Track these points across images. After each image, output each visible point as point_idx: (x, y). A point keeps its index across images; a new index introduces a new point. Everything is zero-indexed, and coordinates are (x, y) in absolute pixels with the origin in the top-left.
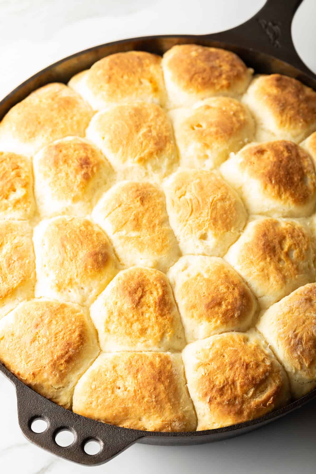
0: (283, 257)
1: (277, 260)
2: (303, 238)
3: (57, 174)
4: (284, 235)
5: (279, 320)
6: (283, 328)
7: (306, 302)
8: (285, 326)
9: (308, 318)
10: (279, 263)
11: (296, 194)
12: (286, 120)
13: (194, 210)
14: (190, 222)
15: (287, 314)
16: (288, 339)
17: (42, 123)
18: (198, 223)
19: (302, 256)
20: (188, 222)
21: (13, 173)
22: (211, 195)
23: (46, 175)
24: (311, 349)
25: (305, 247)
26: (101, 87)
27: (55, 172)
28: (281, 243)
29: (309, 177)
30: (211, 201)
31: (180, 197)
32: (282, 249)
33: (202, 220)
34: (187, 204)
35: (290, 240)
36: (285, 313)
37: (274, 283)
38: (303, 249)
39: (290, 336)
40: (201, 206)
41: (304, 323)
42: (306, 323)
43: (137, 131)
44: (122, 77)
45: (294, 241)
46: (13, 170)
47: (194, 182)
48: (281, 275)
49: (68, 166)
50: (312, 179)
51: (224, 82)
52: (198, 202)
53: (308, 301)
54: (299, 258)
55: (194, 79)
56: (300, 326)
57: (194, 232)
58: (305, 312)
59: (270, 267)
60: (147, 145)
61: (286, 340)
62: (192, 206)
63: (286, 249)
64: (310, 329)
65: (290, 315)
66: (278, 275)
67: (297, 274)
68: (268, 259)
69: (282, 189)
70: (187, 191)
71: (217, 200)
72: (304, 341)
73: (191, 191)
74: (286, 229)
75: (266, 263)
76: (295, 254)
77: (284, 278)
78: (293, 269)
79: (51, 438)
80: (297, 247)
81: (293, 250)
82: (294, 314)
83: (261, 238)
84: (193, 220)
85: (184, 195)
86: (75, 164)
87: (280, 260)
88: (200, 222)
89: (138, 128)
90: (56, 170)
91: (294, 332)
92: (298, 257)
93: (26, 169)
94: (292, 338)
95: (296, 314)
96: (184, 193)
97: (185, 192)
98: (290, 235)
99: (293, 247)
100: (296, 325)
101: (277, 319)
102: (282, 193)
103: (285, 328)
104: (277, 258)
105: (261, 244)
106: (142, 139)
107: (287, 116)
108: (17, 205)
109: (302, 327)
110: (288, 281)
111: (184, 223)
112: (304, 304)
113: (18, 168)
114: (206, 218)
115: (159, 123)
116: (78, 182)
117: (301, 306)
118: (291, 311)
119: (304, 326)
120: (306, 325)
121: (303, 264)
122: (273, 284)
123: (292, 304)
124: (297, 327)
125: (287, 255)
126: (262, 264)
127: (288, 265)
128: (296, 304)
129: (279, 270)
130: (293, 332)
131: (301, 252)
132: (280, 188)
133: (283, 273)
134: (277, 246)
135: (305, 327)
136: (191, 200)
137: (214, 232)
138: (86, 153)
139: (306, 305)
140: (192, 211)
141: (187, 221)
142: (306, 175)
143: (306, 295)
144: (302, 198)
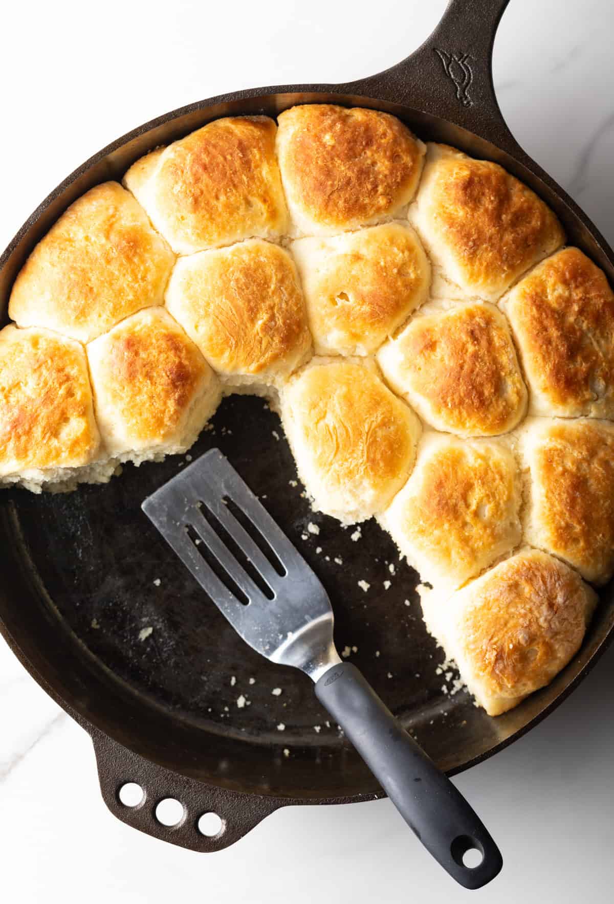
0: (469, 518)
1: (461, 525)
2: (501, 483)
3: (133, 396)
4: (471, 481)
5: (467, 620)
6: (474, 634)
7: (510, 590)
8: (476, 631)
9: (512, 616)
10: (463, 529)
11: (488, 418)
12: (479, 270)
13: (341, 446)
14: (336, 466)
15: (480, 609)
16: (481, 652)
17: (95, 290)
18: (347, 468)
19: (499, 513)
20: (333, 466)
21: (62, 392)
22: (366, 419)
23: (115, 396)
24: (516, 664)
25: (505, 498)
26: (182, 218)
27: (130, 393)
28: (465, 497)
29: (509, 382)
30: (367, 430)
31: (317, 423)
32: (468, 506)
33: (353, 464)
34: (329, 436)
35: (480, 490)
36: (477, 609)
37: (458, 560)
38: (501, 502)
39: (484, 647)
40: (352, 440)
41: (506, 624)
42: (509, 625)
43: (253, 320)
44: (217, 198)
45: (486, 491)
46: (61, 384)
47: (338, 392)
48: (468, 549)
49: (151, 383)
50: (514, 383)
51: (382, 201)
52: (347, 431)
53: (513, 588)
54: (495, 516)
55: (331, 203)
56: (499, 631)
57: (342, 481)
58: (508, 606)
59: (451, 536)
60: (269, 344)
61: (477, 654)
62: (337, 440)
63: (473, 507)
64: (515, 635)
65: (485, 611)
66: (463, 549)
67: (494, 543)
68: (446, 526)
69: (464, 414)
70: (328, 410)
71: (376, 428)
72: (506, 654)
73: (333, 411)
74: (475, 470)
75: (443, 532)
76: (488, 511)
77: (473, 553)
78: (485, 536)
79: (151, 816)
80: (491, 499)
81: (485, 505)
82: (491, 611)
83: (435, 492)
84: (340, 462)
85: (324, 417)
86: (163, 379)
87: (465, 524)
88: (351, 468)
89: (253, 312)
90: (133, 390)
91: (490, 640)
92: (493, 516)
93: (81, 381)
94: (487, 650)
95: (495, 610)
96: (323, 414)
97: (326, 412)
98: (480, 481)
99: (485, 500)
100: (493, 630)
101: (466, 619)
102: (466, 419)
103: (476, 634)
104: (460, 523)
105: (434, 502)
106: (261, 335)
107: (481, 264)
108: (75, 449)
109: (502, 632)
110: (479, 555)
111: (327, 468)
112: (506, 594)
113: (68, 378)
114: (361, 461)
115: (286, 297)
116: (169, 411)
117: (502, 597)
118: (487, 605)
119: (505, 629)
120: (510, 628)
121: (501, 524)
122: (456, 562)
123: (488, 595)
124: (494, 633)
125: (476, 514)
126: (437, 532)
127: (478, 530)
128: (493, 593)
129: (465, 541)
130: (488, 641)
131: (497, 505)
132: (460, 413)
133: (470, 544)
134: (461, 504)
135: (506, 632)
136: (335, 428)
137: (372, 482)
138: (179, 357)
139: (509, 594)
140: (338, 447)
141: (331, 464)
142: (505, 379)
143: (509, 579)
144: (498, 423)
